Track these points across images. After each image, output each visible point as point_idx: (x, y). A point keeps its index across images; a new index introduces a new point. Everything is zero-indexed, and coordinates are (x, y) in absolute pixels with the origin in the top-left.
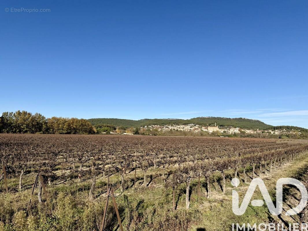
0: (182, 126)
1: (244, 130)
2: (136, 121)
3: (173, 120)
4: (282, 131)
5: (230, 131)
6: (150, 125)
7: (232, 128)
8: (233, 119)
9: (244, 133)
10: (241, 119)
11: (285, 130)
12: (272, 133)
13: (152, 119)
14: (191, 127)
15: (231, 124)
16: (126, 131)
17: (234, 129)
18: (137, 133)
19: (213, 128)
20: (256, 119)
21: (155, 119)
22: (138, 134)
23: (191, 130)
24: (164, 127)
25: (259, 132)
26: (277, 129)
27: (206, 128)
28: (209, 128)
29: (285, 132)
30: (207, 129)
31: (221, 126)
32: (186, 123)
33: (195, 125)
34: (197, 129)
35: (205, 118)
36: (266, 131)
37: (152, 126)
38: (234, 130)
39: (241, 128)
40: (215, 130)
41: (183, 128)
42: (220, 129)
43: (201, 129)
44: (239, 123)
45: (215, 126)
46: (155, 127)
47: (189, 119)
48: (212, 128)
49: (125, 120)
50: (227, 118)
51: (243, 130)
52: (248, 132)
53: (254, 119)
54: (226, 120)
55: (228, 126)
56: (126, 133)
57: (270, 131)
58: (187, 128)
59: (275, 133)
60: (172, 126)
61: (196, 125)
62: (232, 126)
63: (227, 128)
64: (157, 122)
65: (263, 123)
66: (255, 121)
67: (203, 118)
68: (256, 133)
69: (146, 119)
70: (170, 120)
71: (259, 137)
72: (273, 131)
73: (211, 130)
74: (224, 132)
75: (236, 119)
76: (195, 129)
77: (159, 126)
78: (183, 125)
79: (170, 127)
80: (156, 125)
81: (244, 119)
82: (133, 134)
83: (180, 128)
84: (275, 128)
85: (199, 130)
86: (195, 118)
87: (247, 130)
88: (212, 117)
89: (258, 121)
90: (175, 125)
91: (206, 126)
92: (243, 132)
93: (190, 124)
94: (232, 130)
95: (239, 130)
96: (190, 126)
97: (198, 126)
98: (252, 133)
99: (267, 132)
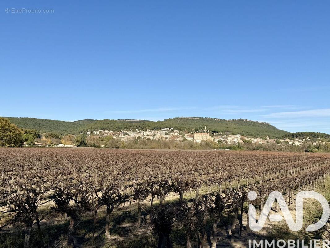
0: (151, 132)
1: (248, 138)
2: (71, 123)
3: (135, 122)
4: (304, 140)
5: (227, 140)
6: (96, 129)
7: (230, 136)
8: (230, 121)
9: (249, 143)
10: (241, 120)
11: (309, 138)
12: (290, 143)
13: (99, 119)
14: (166, 134)
15: (227, 129)
16: (62, 141)
17: (233, 136)
18: (82, 143)
19: (202, 135)
20: (264, 122)
21: (104, 120)
22: (86, 145)
23: (166, 138)
24: (122, 134)
25: (271, 141)
26: (297, 137)
27: (190, 136)
28: (196, 135)
29: (309, 141)
30: (193, 137)
31: (214, 132)
32: (157, 126)
33: (172, 131)
34: (177, 137)
35: (187, 119)
36: (282, 140)
37: (100, 132)
38: (233, 139)
39: (242, 135)
40: (205, 139)
41: (154, 135)
42: (212, 136)
43: (183, 137)
44: (240, 127)
45: (204, 132)
46: (105, 133)
47: (162, 120)
48: (200, 135)
49: (50, 121)
50: (221, 119)
51: (246, 139)
52: (255, 141)
53: (260, 121)
54: (220, 123)
55: (224, 132)
56: (62, 143)
57: (287, 140)
58: (160, 135)
59: (294, 144)
60: (134, 132)
61: (175, 131)
62: (229, 132)
63: (222, 135)
64: (107, 124)
65: (274, 128)
66: (262, 124)
67: (184, 118)
68: (266, 143)
69: (88, 120)
70: (130, 122)
71: (274, 149)
72: (291, 140)
73: (199, 138)
74: (220, 141)
75: (234, 121)
76: (174, 137)
77: (112, 132)
78: (153, 129)
79: (132, 134)
80: (107, 129)
81: (246, 120)
82: (76, 146)
83: (148, 135)
84: (294, 136)
85: (181, 139)
86: (172, 119)
87: (253, 139)
88: (197, 117)
89: (267, 125)
90: (139, 130)
91: (191, 132)
92: (248, 141)
93: (164, 129)
94: (231, 138)
95: (241, 139)
96: (163, 132)
97: (178, 131)
98: (261, 143)
99: (283, 142)
